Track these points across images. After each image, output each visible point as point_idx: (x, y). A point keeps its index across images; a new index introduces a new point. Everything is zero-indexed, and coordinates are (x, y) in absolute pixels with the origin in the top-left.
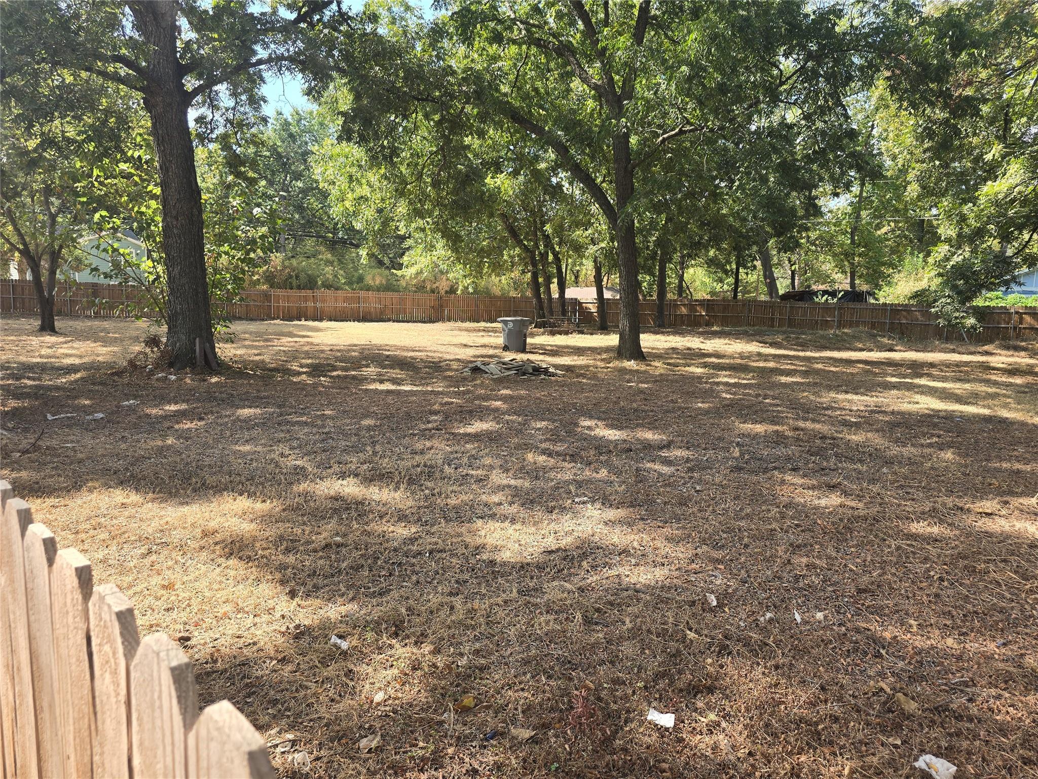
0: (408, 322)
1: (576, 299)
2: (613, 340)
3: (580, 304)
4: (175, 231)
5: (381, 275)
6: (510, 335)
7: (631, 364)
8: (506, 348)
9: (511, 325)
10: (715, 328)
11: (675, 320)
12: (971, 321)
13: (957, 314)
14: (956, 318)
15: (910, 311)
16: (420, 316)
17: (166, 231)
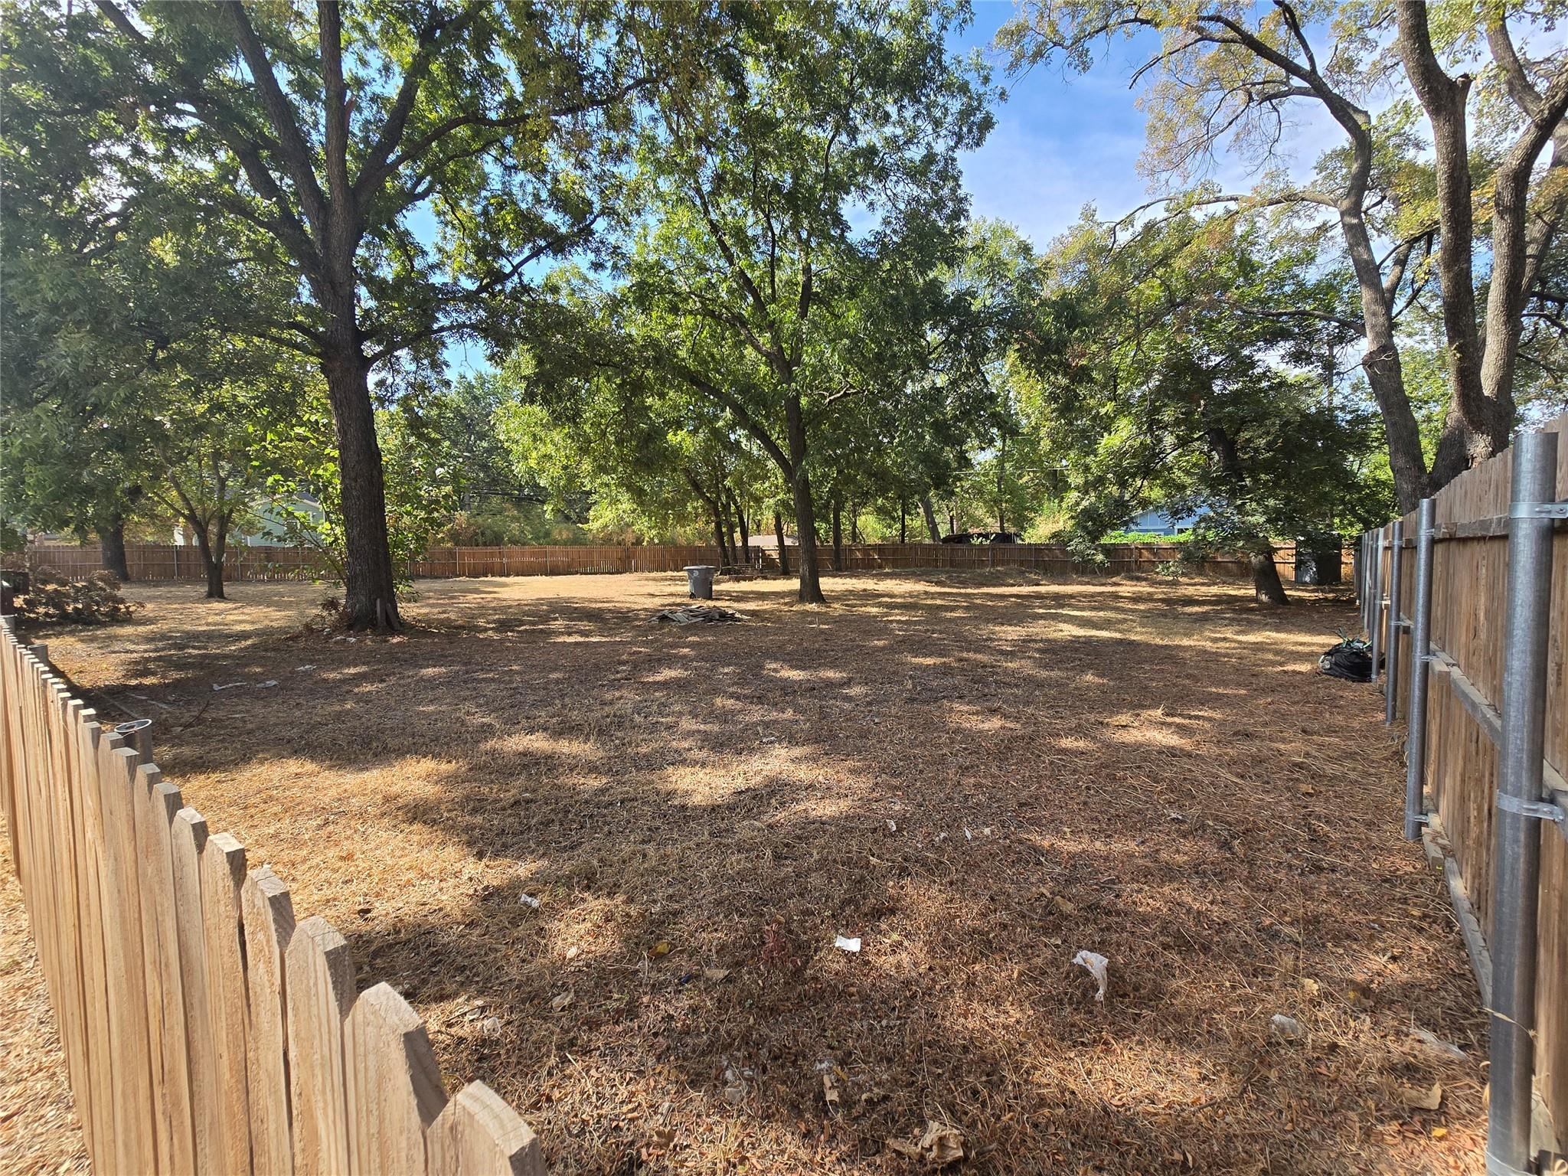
0: (595, 574)
1: (758, 547)
2: (795, 584)
3: (763, 551)
4: (355, 493)
5: (567, 529)
6: (696, 583)
7: (813, 607)
8: (692, 596)
9: (696, 574)
10: (887, 570)
11: (851, 564)
13: (1089, 552)
14: (1088, 555)
15: (1050, 550)
16: (607, 568)
17: (345, 493)
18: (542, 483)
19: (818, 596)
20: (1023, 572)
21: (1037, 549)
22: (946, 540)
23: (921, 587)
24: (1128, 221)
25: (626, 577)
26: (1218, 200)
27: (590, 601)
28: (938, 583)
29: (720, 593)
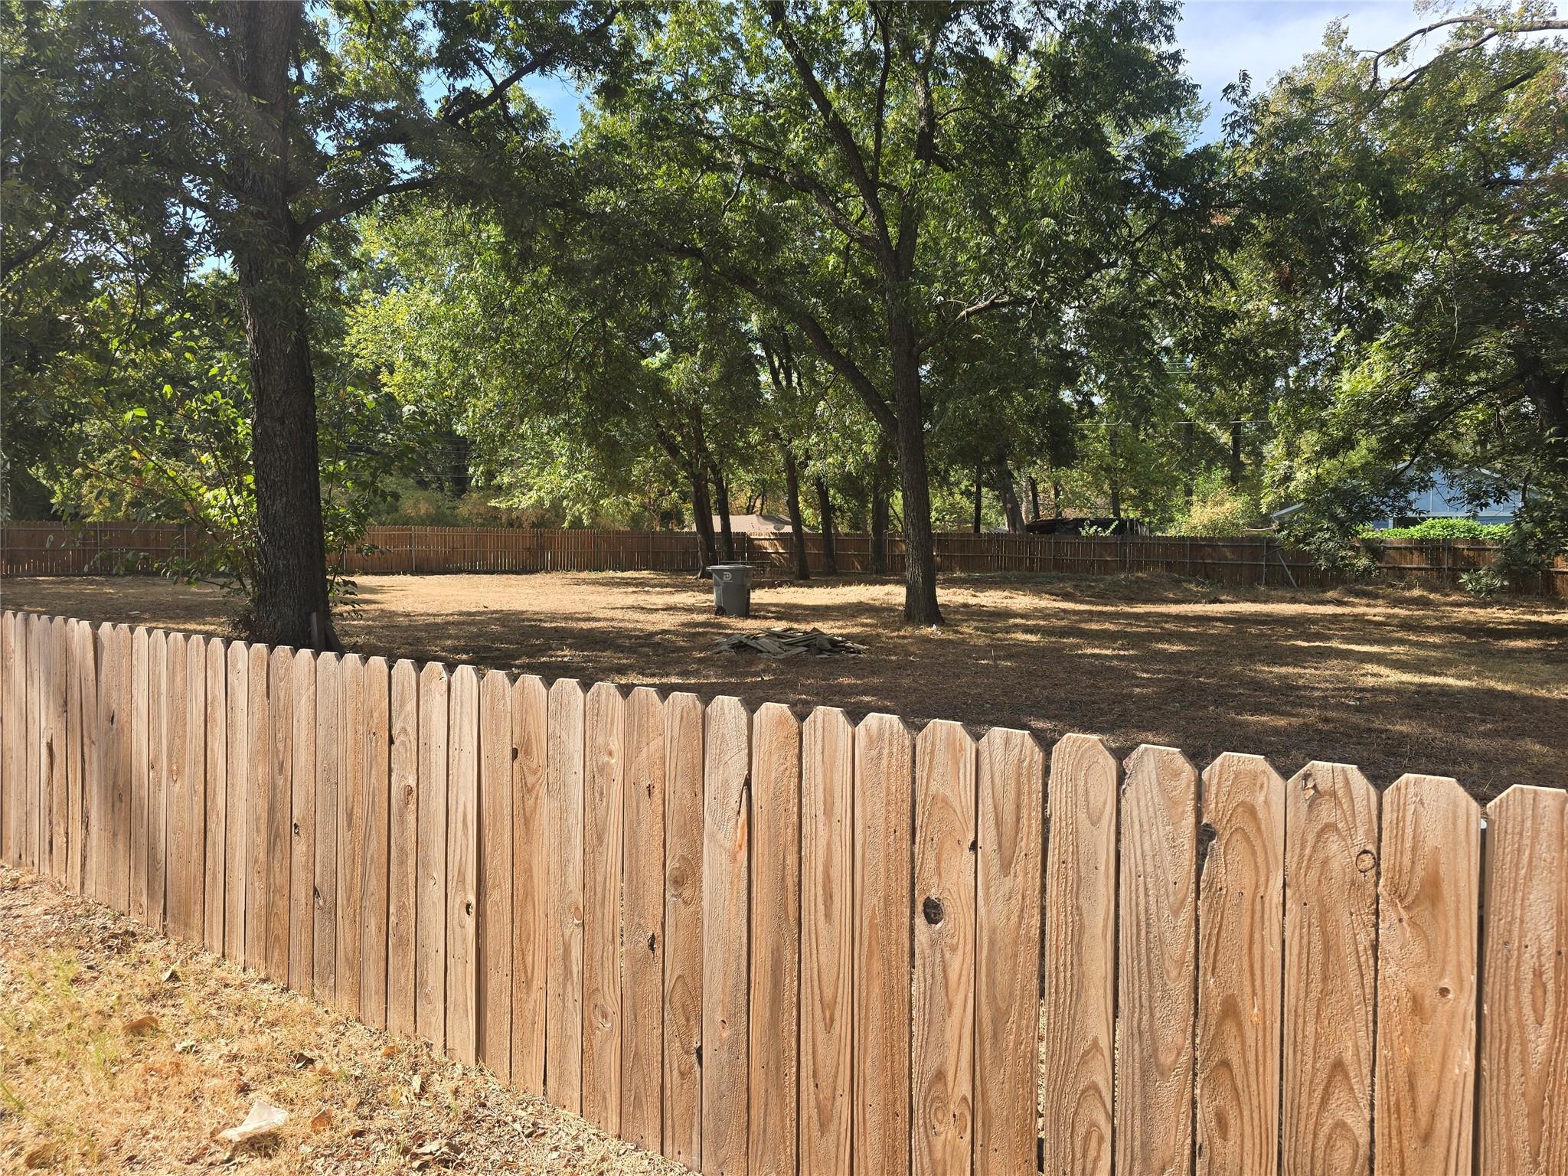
0: (492, 573)
1: (744, 534)
4: (279, 442)
5: (426, 500)
6: (726, 591)
8: (720, 611)
9: (728, 576)
10: (958, 574)
11: (893, 563)
12: (1363, 562)
13: (1343, 553)
14: (1343, 558)
15: (1214, 547)
16: (506, 563)
17: (261, 440)
18: (460, 429)
19: (934, 614)
20: (1178, 582)
21: (1192, 546)
22: (1030, 528)
23: (1046, 603)
24: (1397, 52)
25: (539, 578)
26: (1548, 26)
27: (568, 618)
28: (1067, 597)
29: (762, 607)
